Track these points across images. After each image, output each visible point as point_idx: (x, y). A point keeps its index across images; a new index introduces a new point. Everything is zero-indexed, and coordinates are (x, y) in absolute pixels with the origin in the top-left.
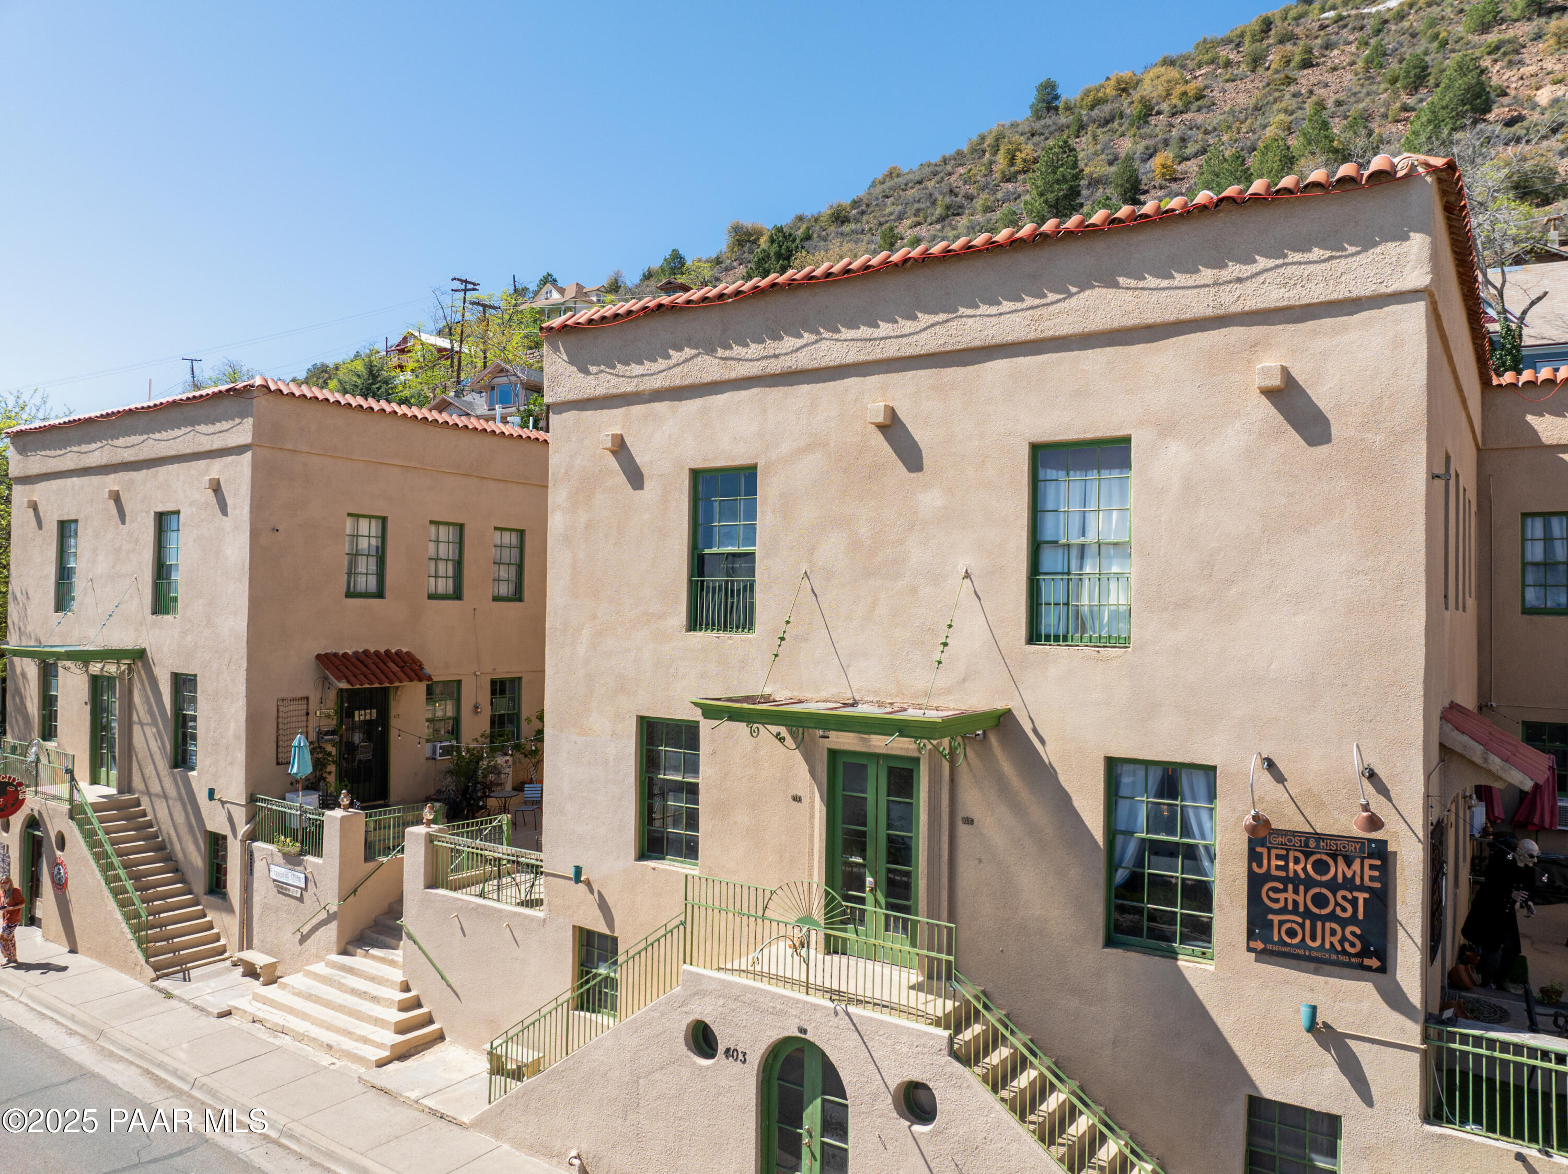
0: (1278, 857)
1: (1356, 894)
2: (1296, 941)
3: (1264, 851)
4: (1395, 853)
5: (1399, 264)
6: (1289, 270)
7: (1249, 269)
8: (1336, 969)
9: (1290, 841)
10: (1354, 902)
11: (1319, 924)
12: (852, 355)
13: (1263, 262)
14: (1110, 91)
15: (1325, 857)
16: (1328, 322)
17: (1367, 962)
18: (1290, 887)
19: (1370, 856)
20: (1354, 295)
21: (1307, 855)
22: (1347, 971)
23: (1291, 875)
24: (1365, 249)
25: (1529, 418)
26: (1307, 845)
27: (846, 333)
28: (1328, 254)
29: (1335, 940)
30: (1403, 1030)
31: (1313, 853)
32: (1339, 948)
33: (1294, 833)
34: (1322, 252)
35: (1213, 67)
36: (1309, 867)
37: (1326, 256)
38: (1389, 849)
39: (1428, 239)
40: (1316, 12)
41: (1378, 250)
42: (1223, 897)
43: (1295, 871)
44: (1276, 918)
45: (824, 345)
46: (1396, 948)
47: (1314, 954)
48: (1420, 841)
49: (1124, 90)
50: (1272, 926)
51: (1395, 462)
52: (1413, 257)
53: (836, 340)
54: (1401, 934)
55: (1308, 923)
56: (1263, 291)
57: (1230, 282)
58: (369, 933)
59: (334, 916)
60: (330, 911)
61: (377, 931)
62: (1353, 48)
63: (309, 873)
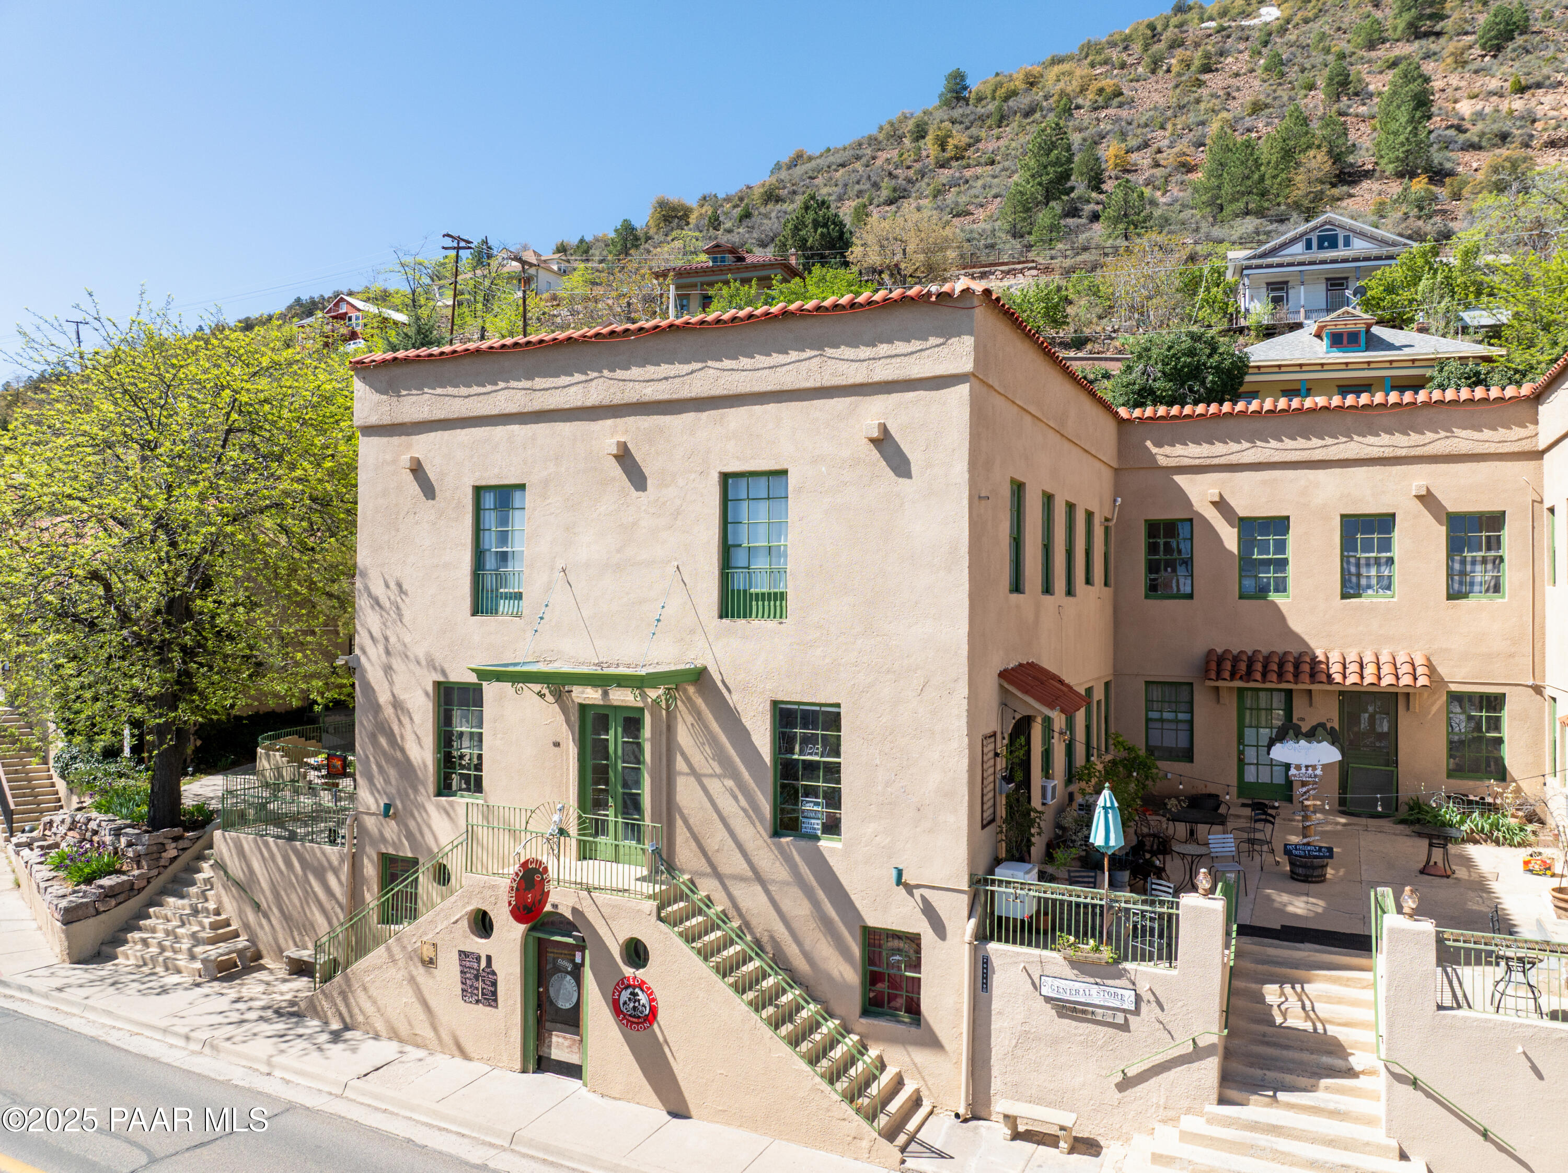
14: (1019, 84)
35: (1108, 67)
40: (1196, 21)
49: (1032, 84)
58: (1237, 1067)
59: (1209, 1051)
60: (1201, 1043)
61: (1252, 1065)
62: (1246, 56)
63: (1143, 989)
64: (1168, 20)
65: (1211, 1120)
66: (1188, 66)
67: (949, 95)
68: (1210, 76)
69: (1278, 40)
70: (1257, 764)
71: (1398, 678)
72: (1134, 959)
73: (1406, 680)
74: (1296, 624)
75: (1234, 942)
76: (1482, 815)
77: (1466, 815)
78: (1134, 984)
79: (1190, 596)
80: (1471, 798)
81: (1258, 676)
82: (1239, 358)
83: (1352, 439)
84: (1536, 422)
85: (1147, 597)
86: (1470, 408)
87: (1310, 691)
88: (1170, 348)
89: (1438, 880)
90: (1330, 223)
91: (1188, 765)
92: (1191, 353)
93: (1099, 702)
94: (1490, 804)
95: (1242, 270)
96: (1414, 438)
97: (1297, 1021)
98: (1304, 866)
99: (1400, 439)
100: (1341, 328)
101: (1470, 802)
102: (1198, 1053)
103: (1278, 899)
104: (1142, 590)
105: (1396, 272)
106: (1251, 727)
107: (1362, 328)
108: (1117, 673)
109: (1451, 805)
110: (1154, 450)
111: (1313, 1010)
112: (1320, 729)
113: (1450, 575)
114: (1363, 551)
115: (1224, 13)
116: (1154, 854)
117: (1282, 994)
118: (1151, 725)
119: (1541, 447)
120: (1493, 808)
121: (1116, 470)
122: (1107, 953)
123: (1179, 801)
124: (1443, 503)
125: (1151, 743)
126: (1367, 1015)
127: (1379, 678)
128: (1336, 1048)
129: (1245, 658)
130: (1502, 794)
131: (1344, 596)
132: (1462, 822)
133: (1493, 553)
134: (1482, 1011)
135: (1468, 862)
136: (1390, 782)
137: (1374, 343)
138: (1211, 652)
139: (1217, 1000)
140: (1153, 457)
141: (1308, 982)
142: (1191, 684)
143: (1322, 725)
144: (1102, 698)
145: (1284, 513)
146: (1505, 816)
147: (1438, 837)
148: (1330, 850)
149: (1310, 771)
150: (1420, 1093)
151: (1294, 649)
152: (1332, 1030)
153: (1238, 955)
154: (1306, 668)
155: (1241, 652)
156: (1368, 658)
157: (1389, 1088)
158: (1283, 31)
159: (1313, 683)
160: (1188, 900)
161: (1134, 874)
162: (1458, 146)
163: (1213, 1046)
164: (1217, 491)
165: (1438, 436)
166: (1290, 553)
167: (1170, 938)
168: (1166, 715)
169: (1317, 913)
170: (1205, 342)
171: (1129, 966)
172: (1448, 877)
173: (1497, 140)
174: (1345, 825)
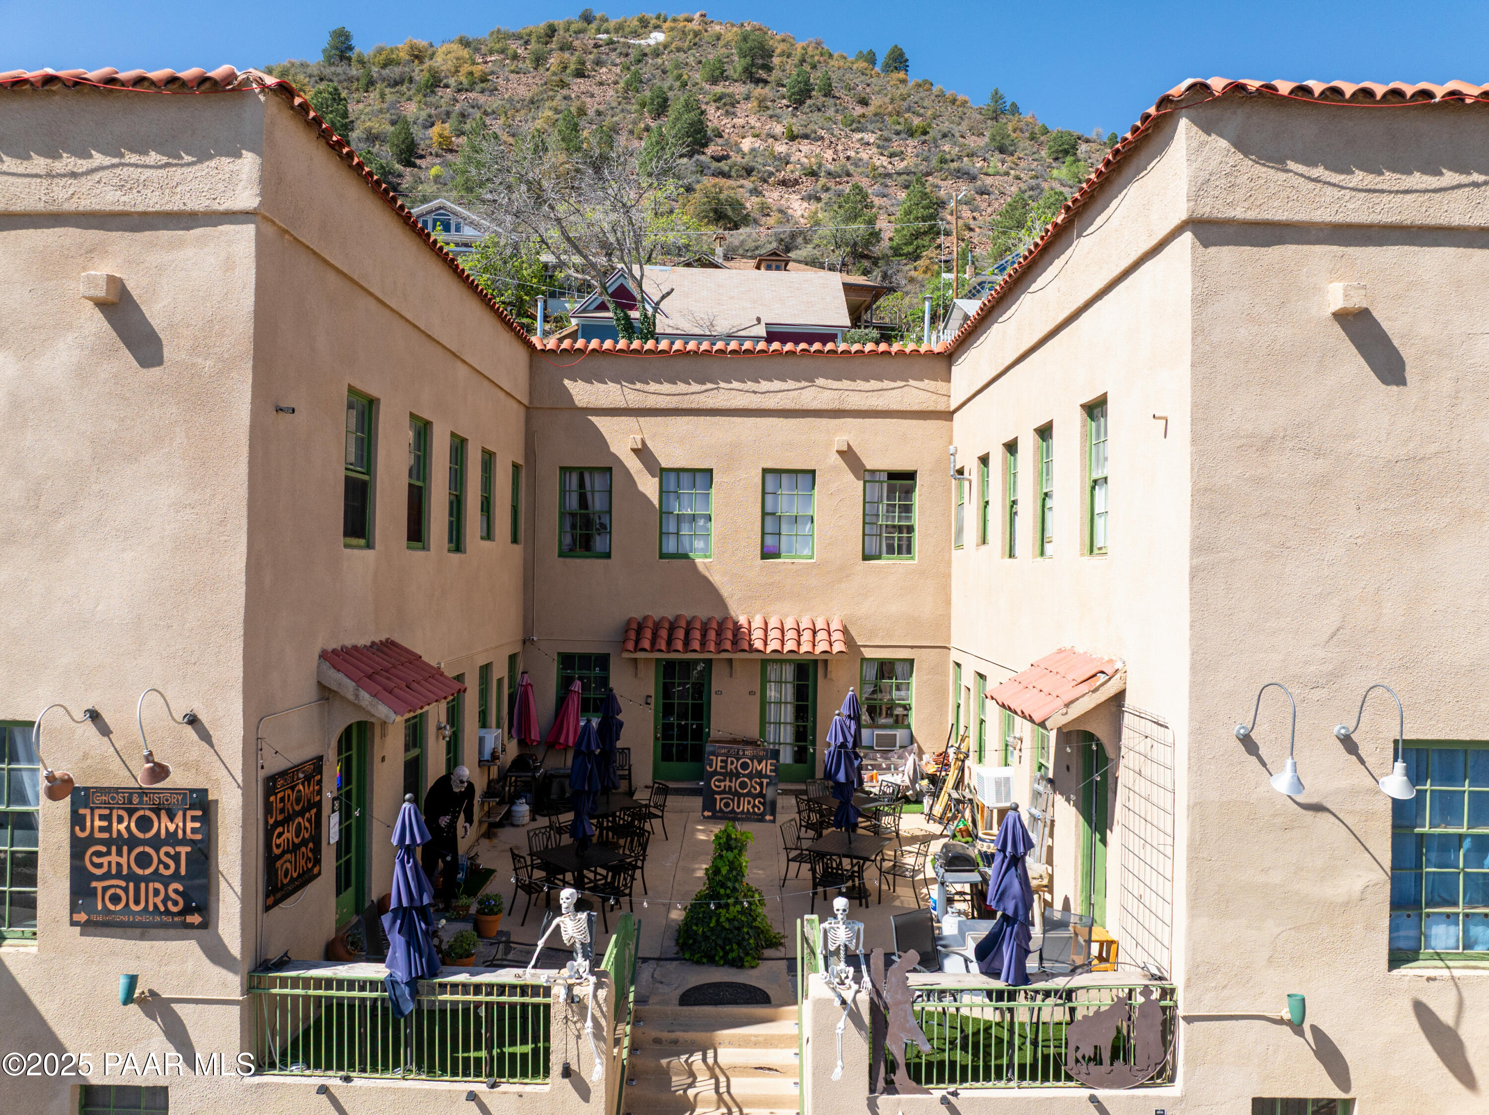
0: (102, 818)
1: (178, 849)
2: (120, 907)
3: (87, 812)
4: (217, 801)
5: (231, 182)
6: (126, 172)
7: (83, 165)
8: (161, 932)
9: (113, 798)
10: (176, 858)
11: (143, 885)
13: (98, 159)
14: (404, 56)
15: (148, 813)
16: (165, 235)
17: (190, 919)
18: (114, 849)
19: (192, 807)
20: (187, 208)
21: (131, 812)
22: (172, 932)
23: (115, 835)
24: (200, 161)
25: (566, 382)
26: (130, 802)
28: (165, 160)
29: (158, 900)
30: (224, 985)
31: (136, 810)
32: (162, 909)
33: (117, 790)
34: (159, 157)
35: (502, 56)
36: (133, 825)
37: (163, 162)
38: (210, 797)
39: (258, 160)
40: (593, 31)
41: (212, 163)
42: (46, 868)
43: (119, 831)
44: (98, 885)
46: (218, 900)
47: (138, 918)
48: (239, 786)
49: (417, 57)
50: (96, 895)
51: (223, 390)
52: (244, 176)
54: (223, 885)
55: (131, 885)
56: (98, 191)
57: (64, 176)
62: (618, 70)
64: (569, 23)
66: (565, 68)
67: (333, 52)
68: (579, 80)
69: (650, 61)
115: (619, 28)
158: (657, 53)
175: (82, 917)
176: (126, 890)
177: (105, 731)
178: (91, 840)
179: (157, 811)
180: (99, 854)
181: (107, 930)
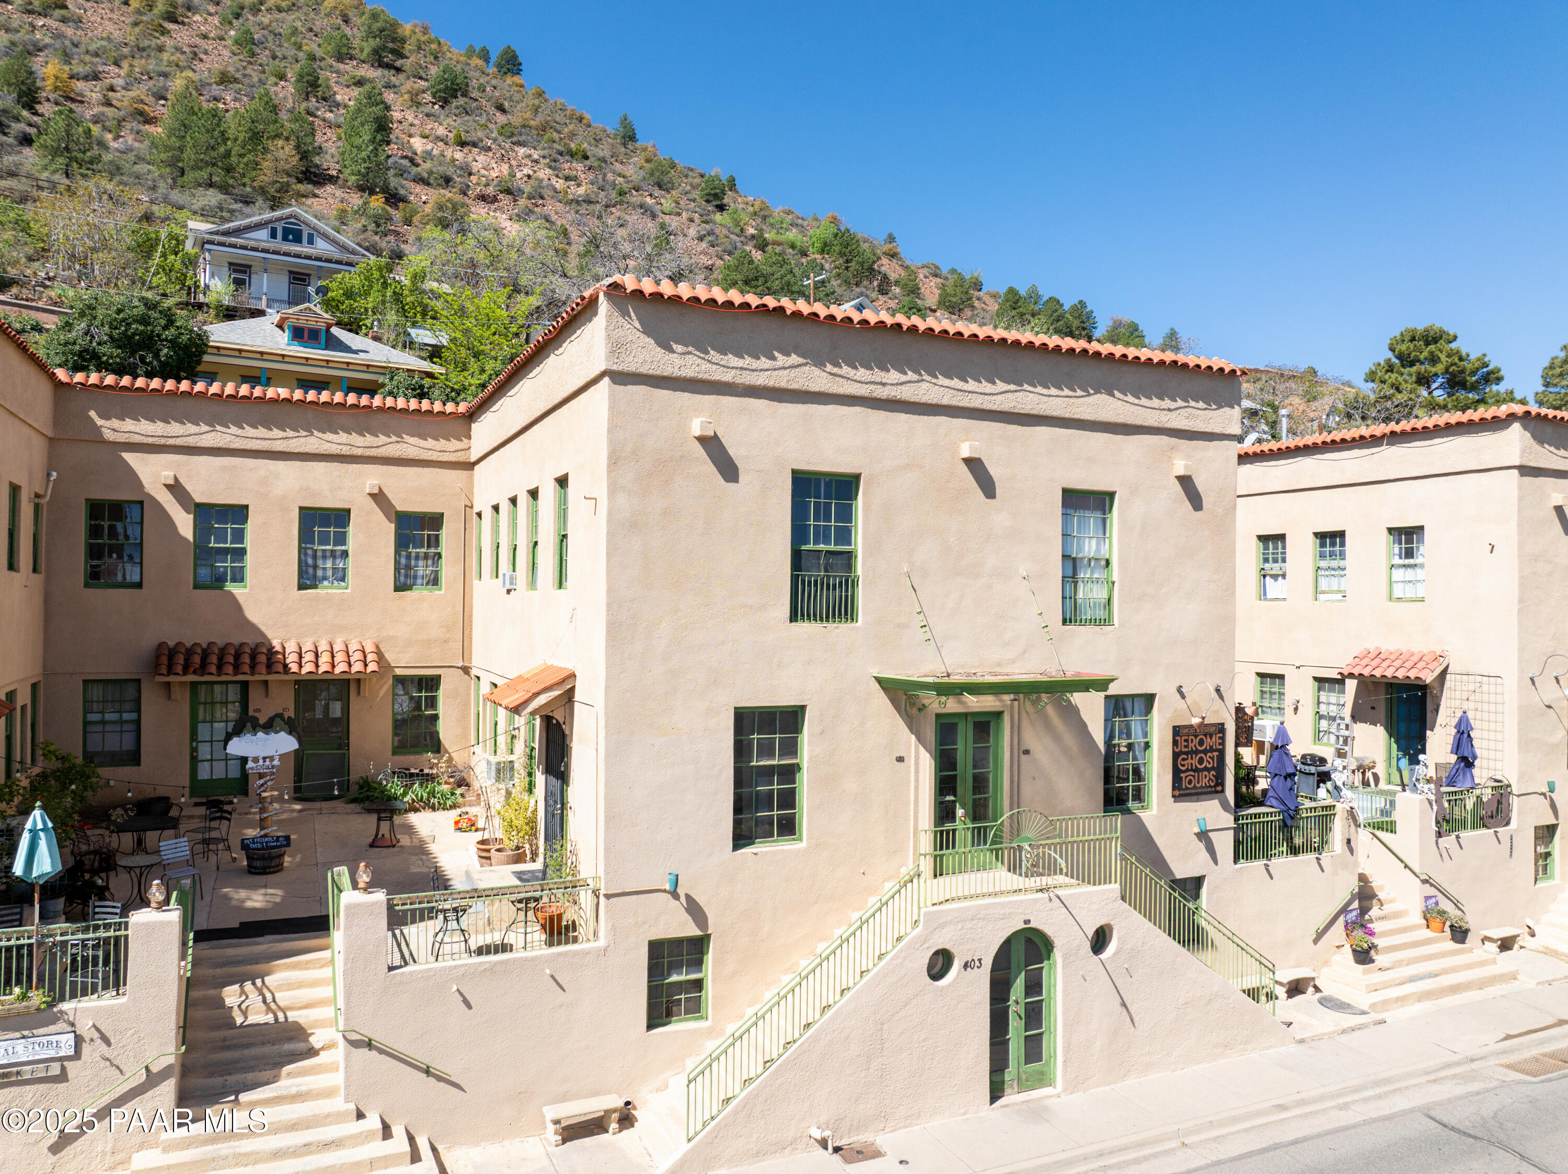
0: (1185, 741)
1: (1213, 754)
2: (1191, 786)
3: (1179, 739)
5: (1228, 420)
6: (1190, 410)
7: (1173, 405)
8: (1206, 797)
9: (1189, 731)
10: (1212, 759)
11: (1200, 774)
12: (947, 399)
13: (1180, 403)
15: (1202, 737)
16: (1201, 443)
17: (1217, 789)
18: (1190, 756)
19: (1218, 732)
20: (1212, 431)
21: (1196, 737)
22: (1210, 796)
23: (1190, 750)
24: (1218, 408)
26: (1196, 732)
27: (942, 381)
28: (1205, 406)
29: (1206, 781)
30: (1229, 820)
31: (1198, 736)
32: (1208, 785)
33: (1191, 726)
34: (1202, 404)
36: (1197, 744)
38: (1225, 727)
39: (1239, 410)
41: (1223, 410)
43: (1191, 747)
44: (1184, 776)
45: (925, 385)
46: (1226, 779)
47: (1199, 791)
50: (1182, 781)
53: (935, 384)
54: (1227, 771)
55: (1196, 774)
56: (1179, 419)
57: (1165, 410)
58: (198, 1081)
59: (164, 1074)
60: (155, 1069)
61: (212, 1075)
63: (85, 1027)
65: (168, 1148)
68: (175, 26)
70: (211, 760)
71: (350, 665)
72: (73, 996)
73: (357, 667)
74: (253, 614)
75: (190, 951)
76: (421, 785)
77: (408, 787)
78: (73, 1025)
79: (139, 585)
80: (413, 771)
81: (213, 669)
82: (198, 335)
83: (312, 434)
84: (469, 438)
85: (86, 585)
86: (417, 417)
87: (266, 682)
88: (119, 311)
89: (385, 851)
90: (295, 217)
91: (135, 768)
92: (144, 320)
93: (23, 708)
94: (428, 775)
95: (203, 243)
96: (369, 439)
97: (259, 1016)
98: (262, 858)
99: (356, 439)
100: (302, 323)
101: (412, 775)
102: (153, 1080)
103: (236, 896)
104: (80, 577)
105: (353, 279)
106: (204, 721)
107: (323, 327)
108: (47, 672)
109: (396, 780)
110: (100, 422)
111: (274, 1001)
112: (278, 720)
113: (397, 569)
114: (320, 544)
116: (95, 872)
117: (243, 992)
118: (89, 728)
119: (473, 459)
120: (431, 778)
121: (51, 440)
122: (37, 998)
123: (126, 811)
124: (393, 502)
125: (90, 748)
126: (325, 992)
127: (333, 666)
128: (297, 1033)
129: (199, 651)
130: (437, 764)
131: (301, 587)
132: (405, 794)
133: (433, 550)
134: (424, 964)
135: (410, 830)
136: (342, 765)
137: (333, 343)
138: (162, 645)
139: (174, 1017)
140: (98, 429)
141: (268, 974)
142: (139, 681)
143: (280, 716)
144: (28, 702)
145: (243, 502)
146: (439, 784)
147: (385, 811)
148: (287, 838)
149: (268, 763)
150: (374, 1052)
151: (251, 640)
152: (292, 1016)
153: (195, 964)
154: (263, 659)
155: (196, 644)
156: (323, 647)
157: (347, 1056)
159: (269, 673)
160: (139, 917)
161: (69, 901)
162: (411, 176)
163: (169, 1068)
164: (172, 474)
165: (389, 440)
166: (249, 542)
167: (117, 962)
168: (108, 717)
169: (275, 903)
170: (160, 312)
171: (66, 1006)
172: (394, 846)
173: (441, 181)
174: (300, 811)
175: (1177, 793)
176: (1194, 776)
177: (1183, 696)
178: (1181, 753)
179: (1205, 735)
180: (1184, 759)
181: (1188, 798)
